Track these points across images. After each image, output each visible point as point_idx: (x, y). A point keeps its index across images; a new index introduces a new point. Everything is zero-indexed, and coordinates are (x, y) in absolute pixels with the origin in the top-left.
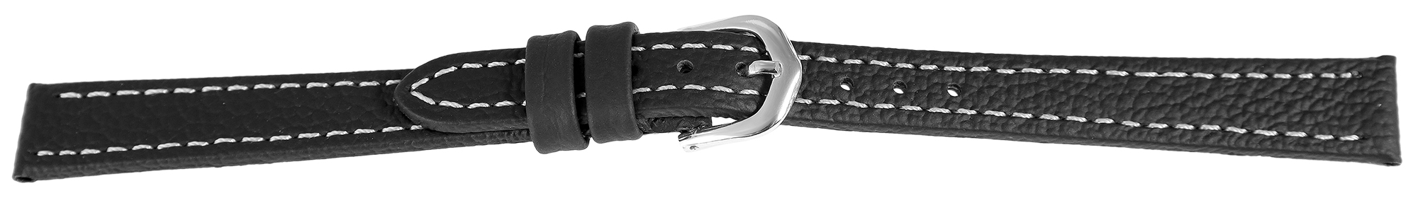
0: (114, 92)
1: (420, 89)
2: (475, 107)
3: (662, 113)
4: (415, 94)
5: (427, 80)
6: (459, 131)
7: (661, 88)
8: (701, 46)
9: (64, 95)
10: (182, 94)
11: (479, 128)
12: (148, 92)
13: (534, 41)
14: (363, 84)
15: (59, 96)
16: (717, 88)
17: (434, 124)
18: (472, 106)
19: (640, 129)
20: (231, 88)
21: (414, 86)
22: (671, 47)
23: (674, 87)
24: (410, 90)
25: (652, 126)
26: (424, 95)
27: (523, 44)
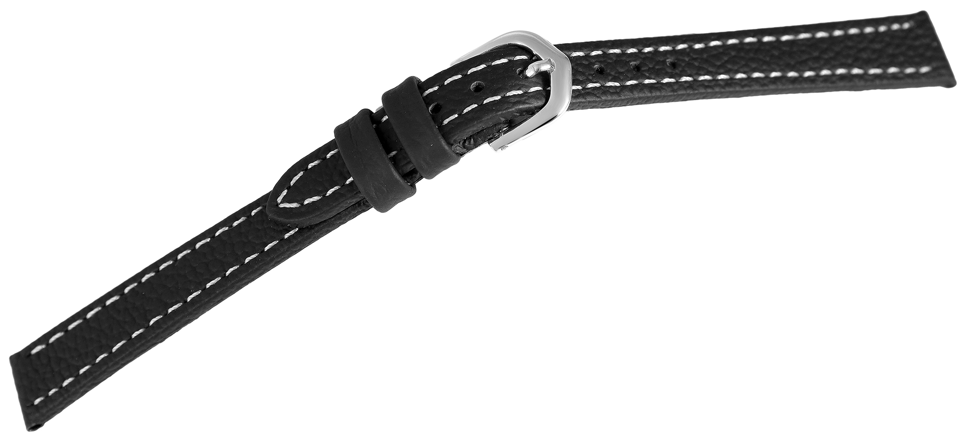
0: (65, 329)
1: (284, 200)
2: (331, 193)
3: (475, 129)
4: (282, 206)
5: (286, 191)
6: (328, 217)
7: (465, 111)
8: (483, 66)
9: (34, 351)
10: (112, 303)
11: (342, 207)
12: (89, 315)
13: (339, 131)
14: (236, 224)
15: (30, 355)
16: (509, 94)
17: (306, 221)
18: (329, 192)
19: (457, 154)
20: (144, 280)
21: (279, 200)
22: (460, 76)
23: (476, 105)
24: (277, 205)
25: (464, 147)
26: (289, 203)
27: (332, 137)
